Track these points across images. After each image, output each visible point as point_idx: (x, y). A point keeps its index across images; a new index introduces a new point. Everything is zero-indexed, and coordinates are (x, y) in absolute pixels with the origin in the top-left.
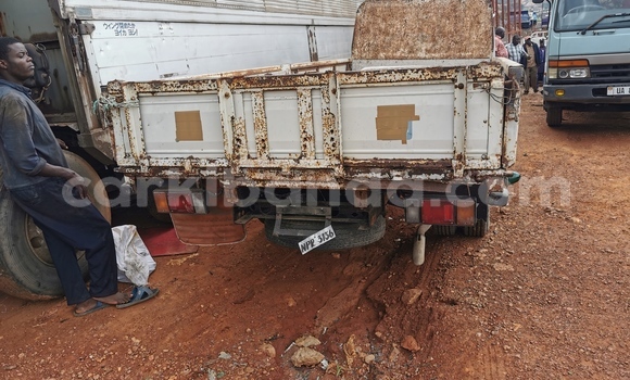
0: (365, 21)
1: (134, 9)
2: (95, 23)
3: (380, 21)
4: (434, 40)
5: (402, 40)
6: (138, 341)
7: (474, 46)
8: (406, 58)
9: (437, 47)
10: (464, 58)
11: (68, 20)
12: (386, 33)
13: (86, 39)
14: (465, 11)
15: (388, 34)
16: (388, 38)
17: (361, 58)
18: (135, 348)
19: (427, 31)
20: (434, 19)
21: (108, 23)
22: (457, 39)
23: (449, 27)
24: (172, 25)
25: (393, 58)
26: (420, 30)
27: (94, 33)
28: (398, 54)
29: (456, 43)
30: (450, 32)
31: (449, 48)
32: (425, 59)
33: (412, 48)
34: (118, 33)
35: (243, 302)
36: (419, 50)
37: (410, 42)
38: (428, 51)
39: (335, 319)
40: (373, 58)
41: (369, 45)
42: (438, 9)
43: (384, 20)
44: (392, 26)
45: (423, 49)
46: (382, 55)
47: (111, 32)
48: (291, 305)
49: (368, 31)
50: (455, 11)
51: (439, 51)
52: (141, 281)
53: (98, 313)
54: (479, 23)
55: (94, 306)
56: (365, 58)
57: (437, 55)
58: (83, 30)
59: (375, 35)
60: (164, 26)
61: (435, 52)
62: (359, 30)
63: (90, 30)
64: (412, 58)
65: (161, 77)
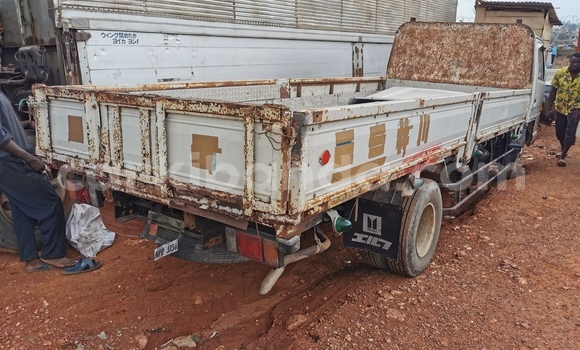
0: (403, 42)
1: (137, 22)
2: (91, 32)
3: (417, 42)
4: (470, 66)
5: (437, 63)
6: (47, 304)
7: (511, 75)
8: (439, 82)
9: (472, 73)
10: (499, 87)
11: (61, 29)
12: (422, 55)
13: (80, 45)
14: (504, 39)
15: (424, 56)
16: (423, 60)
17: (395, 77)
18: (42, 310)
19: (463, 56)
20: (472, 44)
21: (106, 32)
22: (494, 66)
23: (487, 54)
24: (179, 37)
25: (426, 80)
26: (457, 54)
27: (90, 41)
28: (432, 76)
29: (492, 71)
30: (487, 59)
31: (484, 75)
32: (458, 83)
33: (446, 72)
34: (116, 42)
35: (156, 290)
36: (454, 74)
37: (445, 66)
38: (462, 76)
39: (231, 326)
40: (406, 79)
41: (404, 65)
42: (476, 35)
43: (422, 42)
44: (429, 48)
45: (458, 73)
46: (415, 76)
47: (109, 41)
48: (197, 302)
49: (405, 52)
50: (494, 38)
51: (474, 77)
52: (89, 253)
53: (41, 273)
54: (518, 52)
55: (40, 266)
56: (399, 78)
57: (471, 81)
58: (78, 38)
59: (411, 56)
60: (171, 38)
61: (469, 78)
62: (397, 51)
63: (86, 38)
64: (445, 82)
65: (159, 81)
